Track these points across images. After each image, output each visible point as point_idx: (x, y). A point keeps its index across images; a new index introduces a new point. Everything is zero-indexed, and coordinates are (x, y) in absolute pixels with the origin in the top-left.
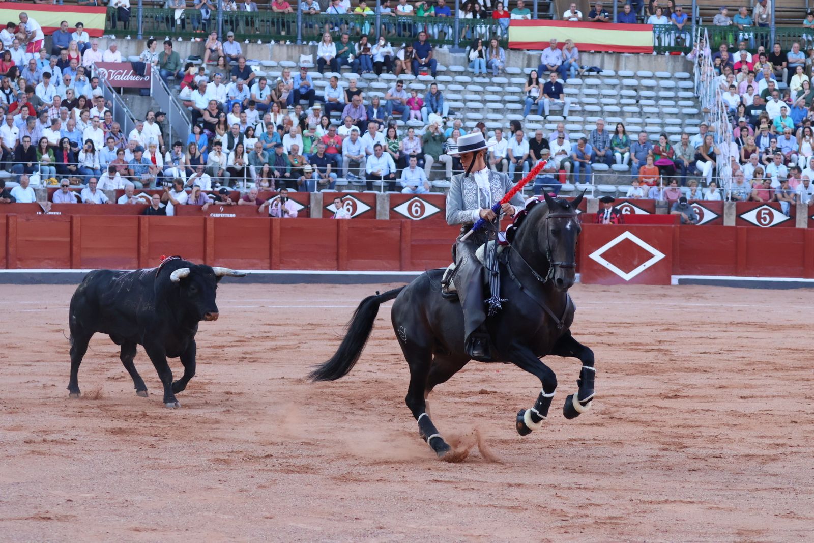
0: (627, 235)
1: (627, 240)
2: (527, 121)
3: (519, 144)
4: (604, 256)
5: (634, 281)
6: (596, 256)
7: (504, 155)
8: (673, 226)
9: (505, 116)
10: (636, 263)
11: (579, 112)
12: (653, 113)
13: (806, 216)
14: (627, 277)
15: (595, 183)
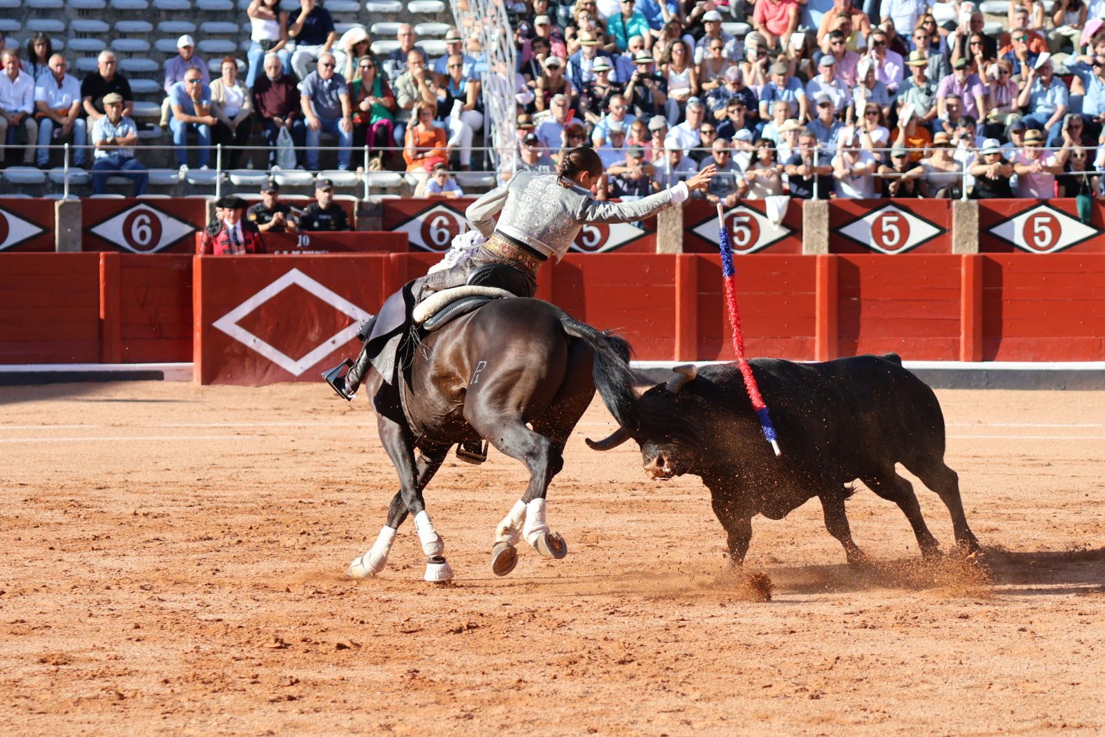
0: (295, 277)
1: (294, 289)
2: (73, 34)
3: (60, 86)
4: (244, 323)
5: (311, 375)
6: (228, 324)
7: (29, 108)
8: (392, 255)
9: (24, 23)
10: (313, 336)
11: (186, 12)
12: (345, 13)
13: (679, 227)
14: (296, 367)
15: (223, 168)
